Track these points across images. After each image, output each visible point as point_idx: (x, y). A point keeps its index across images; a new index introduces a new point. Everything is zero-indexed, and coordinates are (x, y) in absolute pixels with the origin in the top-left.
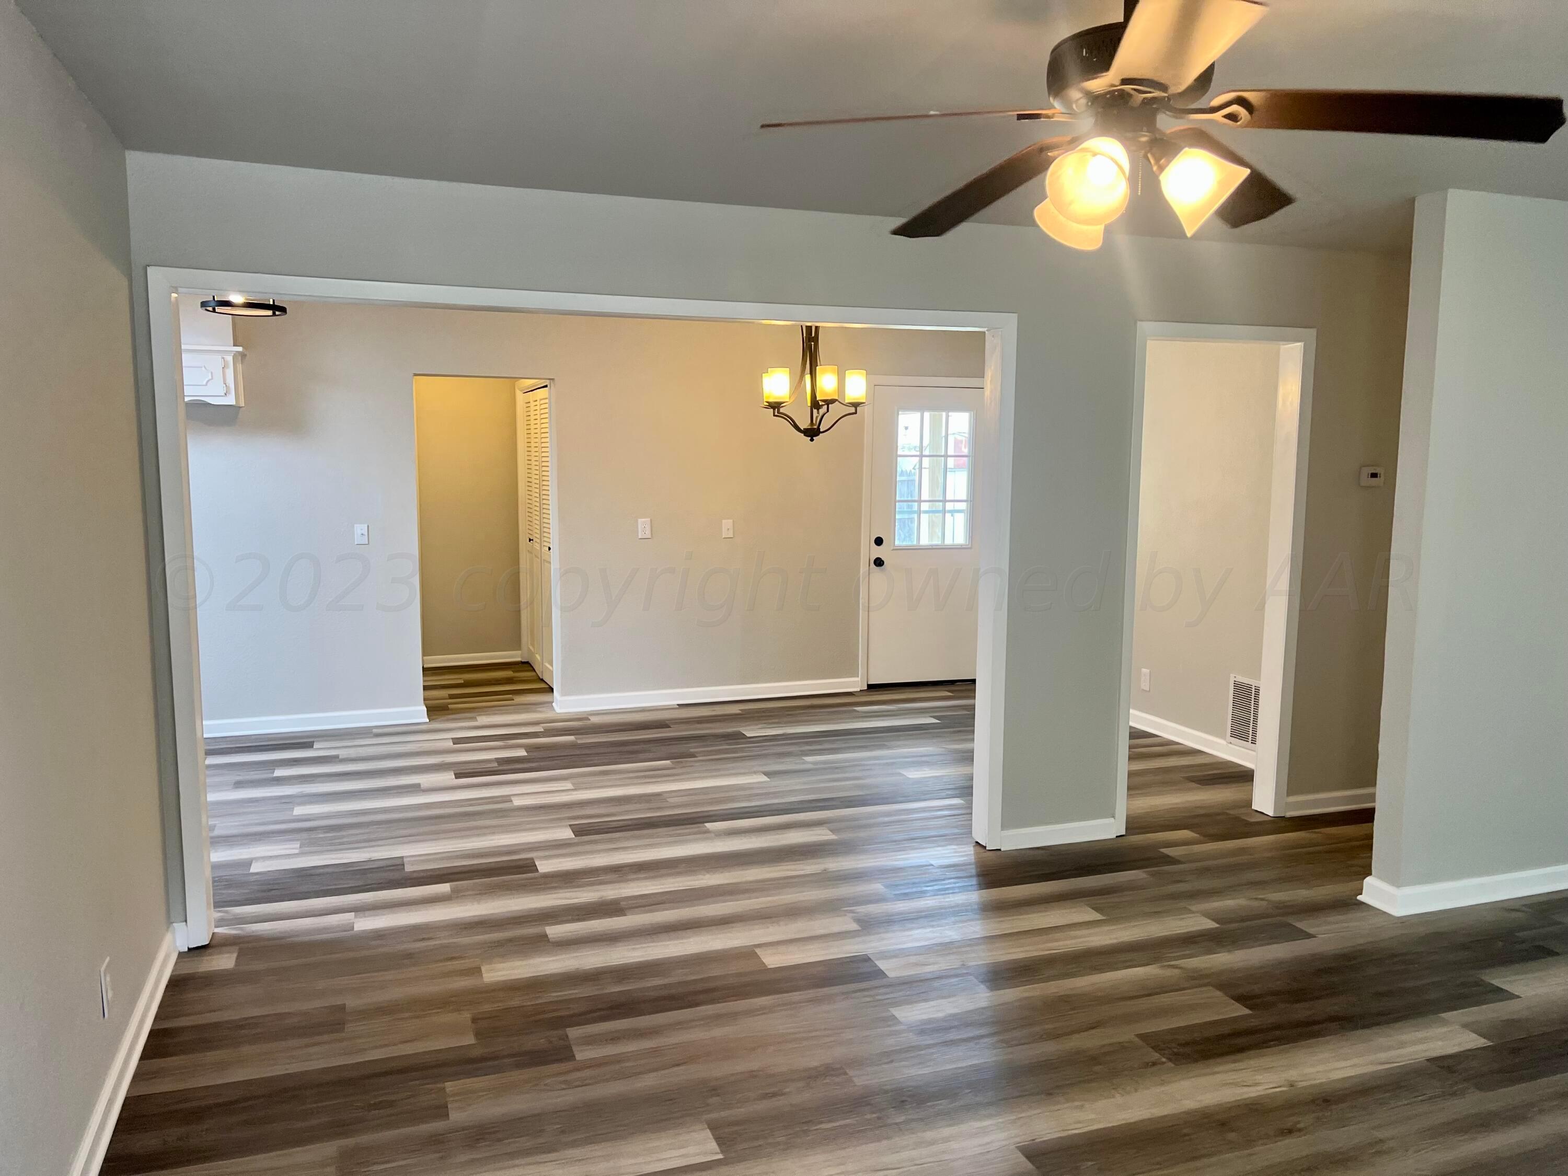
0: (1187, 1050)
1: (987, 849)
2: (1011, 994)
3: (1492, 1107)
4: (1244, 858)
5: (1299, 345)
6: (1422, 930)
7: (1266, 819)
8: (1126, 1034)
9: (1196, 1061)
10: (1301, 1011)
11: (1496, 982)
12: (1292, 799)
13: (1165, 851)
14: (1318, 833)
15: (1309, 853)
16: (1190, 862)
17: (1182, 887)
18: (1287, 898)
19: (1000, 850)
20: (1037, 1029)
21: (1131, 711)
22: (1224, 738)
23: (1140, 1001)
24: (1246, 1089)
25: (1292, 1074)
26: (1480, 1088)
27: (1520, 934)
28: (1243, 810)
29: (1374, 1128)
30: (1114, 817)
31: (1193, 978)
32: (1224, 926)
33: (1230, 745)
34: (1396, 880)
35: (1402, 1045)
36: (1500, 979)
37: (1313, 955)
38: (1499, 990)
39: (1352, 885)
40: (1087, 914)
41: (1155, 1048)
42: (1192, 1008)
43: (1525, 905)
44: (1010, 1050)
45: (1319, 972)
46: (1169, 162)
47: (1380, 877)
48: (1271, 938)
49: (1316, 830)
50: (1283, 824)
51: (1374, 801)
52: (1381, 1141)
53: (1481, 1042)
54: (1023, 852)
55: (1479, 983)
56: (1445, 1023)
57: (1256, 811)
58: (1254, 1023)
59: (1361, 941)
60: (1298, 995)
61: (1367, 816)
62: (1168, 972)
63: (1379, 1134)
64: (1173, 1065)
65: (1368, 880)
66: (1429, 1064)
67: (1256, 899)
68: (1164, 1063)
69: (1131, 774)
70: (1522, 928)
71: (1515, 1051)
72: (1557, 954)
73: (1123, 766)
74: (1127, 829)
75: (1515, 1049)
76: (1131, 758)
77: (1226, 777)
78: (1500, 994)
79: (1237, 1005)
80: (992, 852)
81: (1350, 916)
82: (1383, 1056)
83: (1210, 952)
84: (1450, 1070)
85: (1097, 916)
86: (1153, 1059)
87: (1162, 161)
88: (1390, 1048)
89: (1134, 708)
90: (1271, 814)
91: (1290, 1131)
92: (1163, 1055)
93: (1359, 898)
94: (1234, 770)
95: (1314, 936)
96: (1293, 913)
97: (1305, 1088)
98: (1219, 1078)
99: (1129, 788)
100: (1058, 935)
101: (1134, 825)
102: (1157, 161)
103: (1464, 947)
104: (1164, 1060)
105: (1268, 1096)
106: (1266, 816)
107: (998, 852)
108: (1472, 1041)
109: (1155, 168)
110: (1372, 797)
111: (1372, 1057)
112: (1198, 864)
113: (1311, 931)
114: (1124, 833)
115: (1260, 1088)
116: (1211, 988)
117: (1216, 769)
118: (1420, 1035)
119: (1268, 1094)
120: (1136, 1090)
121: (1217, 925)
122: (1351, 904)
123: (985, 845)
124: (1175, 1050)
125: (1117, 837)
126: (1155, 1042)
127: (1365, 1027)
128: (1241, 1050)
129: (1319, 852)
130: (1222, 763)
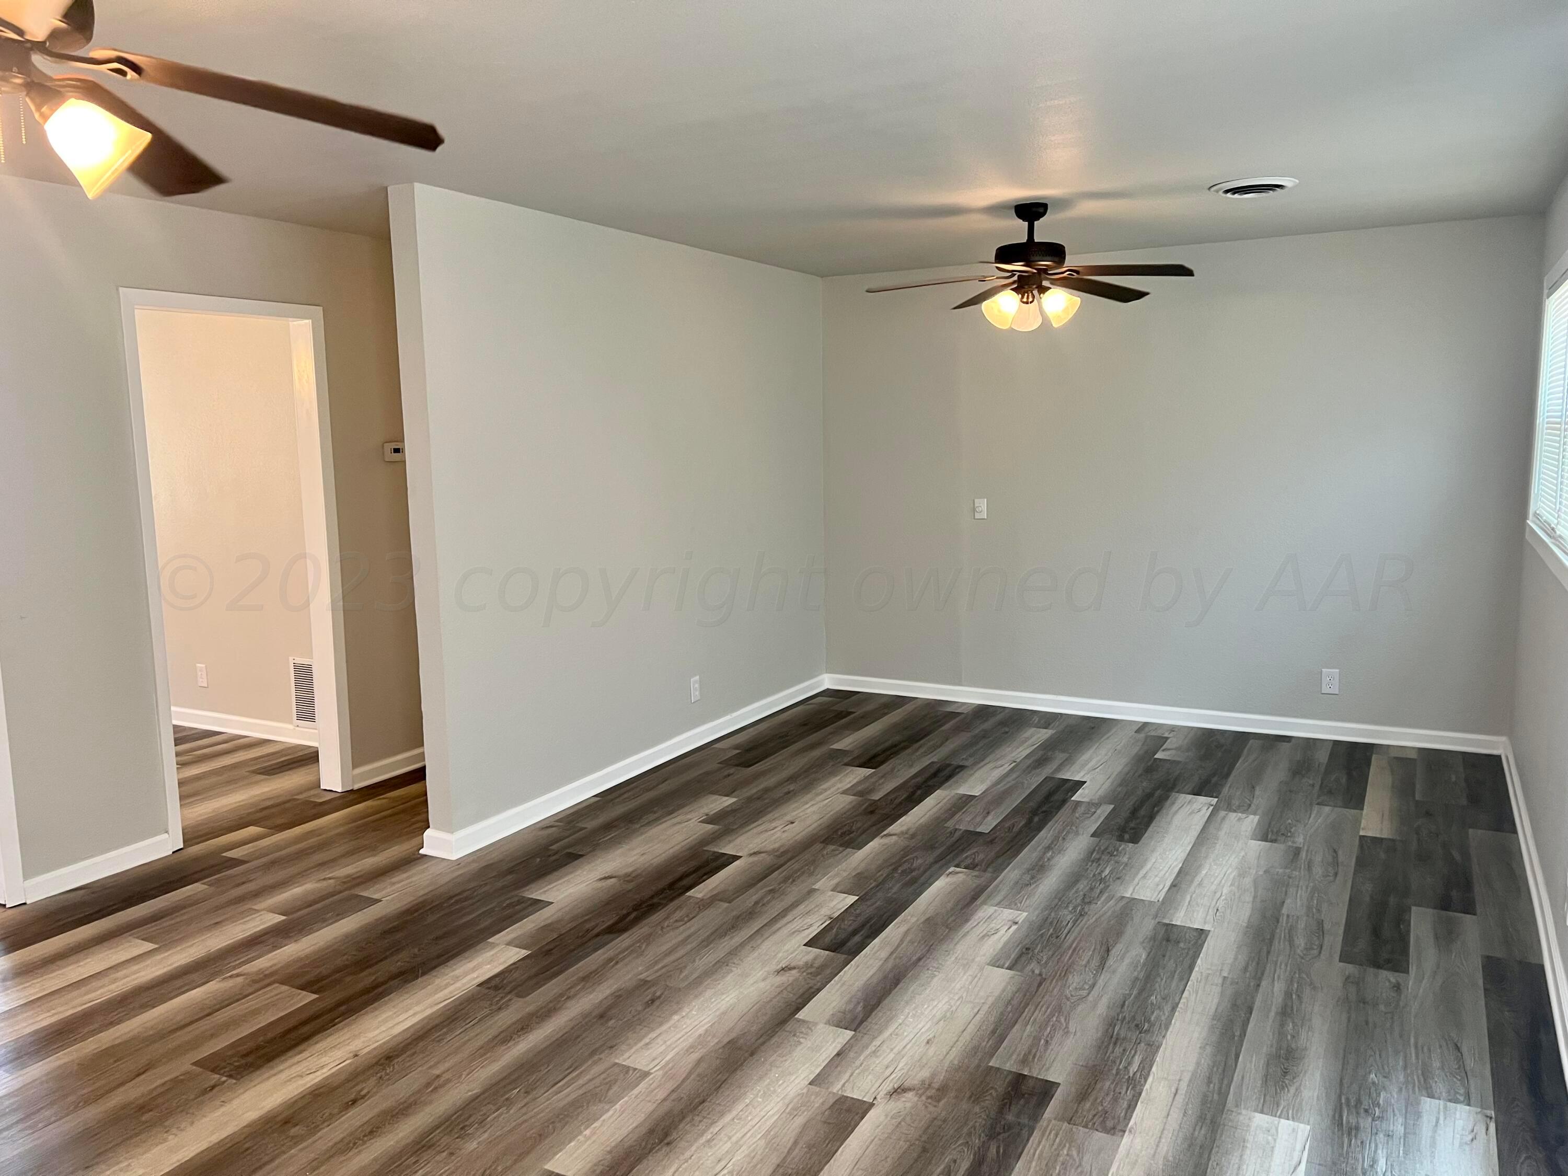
0: (250, 1059)
1: (7, 906)
2: (37, 1070)
3: (531, 1008)
4: (313, 841)
5: (308, 322)
6: (475, 866)
7: (333, 795)
8: (184, 1065)
9: (258, 1067)
10: (367, 978)
11: (534, 896)
12: (358, 771)
13: (229, 854)
14: (384, 798)
15: (374, 821)
16: (257, 858)
17: (251, 887)
18: (355, 870)
19: (25, 904)
20: (71, 1099)
21: (173, 708)
22: (291, 722)
23: (202, 1023)
24: (311, 1076)
25: (356, 1045)
26: (519, 996)
27: (554, 847)
28: (312, 792)
29: (430, 1067)
30: (167, 832)
31: (255, 982)
32: (291, 917)
33: (297, 728)
34: (450, 828)
35: (457, 979)
36: (536, 893)
37: (377, 920)
38: (538, 901)
39: (415, 842)
40: (137, 946)
41: (214, 1070)
42: (255, 1013)
43: (557, 821)
44: (36, 1135)
45: (386, 933)
46: (53, 111)
47: (436, 828)
48: (338, 915)
49: (381, 797)
50: (352, 797)
51: (424, 760)
52: (438, 1076)
53: (524, 953)
54: (54, 899)
55: (522, 900)
56: (493, 945)
57: (325, 790)
58: (321, 1005)
59: (422, 893)
60: (363, 963)
61: (419, 775)
62: (230, 983)
63: (437, 1072)
64: (234, 1081)
65: (428, 833)
66: (479, 988)
67: (324, 879)
68: (224, 1082)
69: (181, 783)
70: (557, 841)
71: (548, 952)
72: (581, 856)
73: (171, 776)
74: (184, 842)
75: (545, 952)
76: (182, 765)
77: (294, 762)
78: (539, 904)
79: (304, 993)
80: (14, 909)
81: (413, 871)
82: (440, 995)
83: (275, 947)
84: (496, 988)
85: (150, 946)
86: (212, 1083)
87: (44, 109)
88: (447, 986)
89: (176, 705)
90: (340, 790)
91: (354, 1102)
92: (222, 1075)
93: (422, 851)
94: (301, 754)
95: (379, 901)
96: (358, 885)
97: (369, 1053)
98: (283, 1076)
99: (182, 798)
100: (95, 984)
101: (191, 836)
102: (39, 108)
103: (510, 871)
104: (224, 1079)
105: (332, 1075)
106: (333, 793)
107: (24, 907)
108: (515, 954)
109: (37, 115)
110: (422, 756)
111: (430, 1001)
112: (264, 860)
113: (376, 896)
114: (182, 846)
115: (325, 1070)
116: (277, 985)
117: (282, 756)
118: (471, 965)
119: (333, 1074)
120: (192, 1123)
121: (284, 918)
122: (415, 858)
123: (3, 903)
124: (236, 1064)
125: (173, 852)
126: (212, 1064)
127: (424, 974)
128: (306, 1038)
129: (385, 817)
130: (289, 748)
